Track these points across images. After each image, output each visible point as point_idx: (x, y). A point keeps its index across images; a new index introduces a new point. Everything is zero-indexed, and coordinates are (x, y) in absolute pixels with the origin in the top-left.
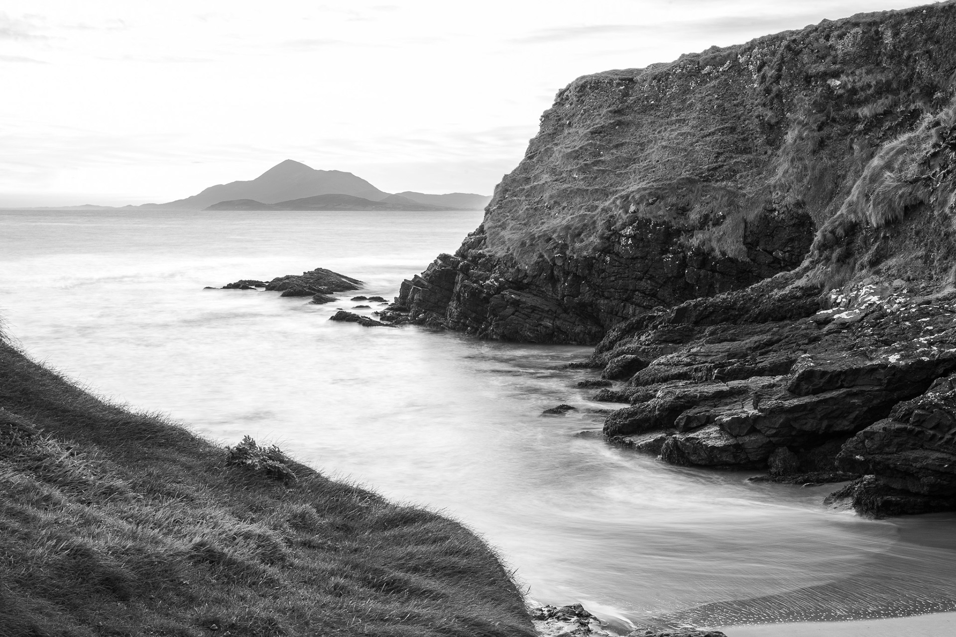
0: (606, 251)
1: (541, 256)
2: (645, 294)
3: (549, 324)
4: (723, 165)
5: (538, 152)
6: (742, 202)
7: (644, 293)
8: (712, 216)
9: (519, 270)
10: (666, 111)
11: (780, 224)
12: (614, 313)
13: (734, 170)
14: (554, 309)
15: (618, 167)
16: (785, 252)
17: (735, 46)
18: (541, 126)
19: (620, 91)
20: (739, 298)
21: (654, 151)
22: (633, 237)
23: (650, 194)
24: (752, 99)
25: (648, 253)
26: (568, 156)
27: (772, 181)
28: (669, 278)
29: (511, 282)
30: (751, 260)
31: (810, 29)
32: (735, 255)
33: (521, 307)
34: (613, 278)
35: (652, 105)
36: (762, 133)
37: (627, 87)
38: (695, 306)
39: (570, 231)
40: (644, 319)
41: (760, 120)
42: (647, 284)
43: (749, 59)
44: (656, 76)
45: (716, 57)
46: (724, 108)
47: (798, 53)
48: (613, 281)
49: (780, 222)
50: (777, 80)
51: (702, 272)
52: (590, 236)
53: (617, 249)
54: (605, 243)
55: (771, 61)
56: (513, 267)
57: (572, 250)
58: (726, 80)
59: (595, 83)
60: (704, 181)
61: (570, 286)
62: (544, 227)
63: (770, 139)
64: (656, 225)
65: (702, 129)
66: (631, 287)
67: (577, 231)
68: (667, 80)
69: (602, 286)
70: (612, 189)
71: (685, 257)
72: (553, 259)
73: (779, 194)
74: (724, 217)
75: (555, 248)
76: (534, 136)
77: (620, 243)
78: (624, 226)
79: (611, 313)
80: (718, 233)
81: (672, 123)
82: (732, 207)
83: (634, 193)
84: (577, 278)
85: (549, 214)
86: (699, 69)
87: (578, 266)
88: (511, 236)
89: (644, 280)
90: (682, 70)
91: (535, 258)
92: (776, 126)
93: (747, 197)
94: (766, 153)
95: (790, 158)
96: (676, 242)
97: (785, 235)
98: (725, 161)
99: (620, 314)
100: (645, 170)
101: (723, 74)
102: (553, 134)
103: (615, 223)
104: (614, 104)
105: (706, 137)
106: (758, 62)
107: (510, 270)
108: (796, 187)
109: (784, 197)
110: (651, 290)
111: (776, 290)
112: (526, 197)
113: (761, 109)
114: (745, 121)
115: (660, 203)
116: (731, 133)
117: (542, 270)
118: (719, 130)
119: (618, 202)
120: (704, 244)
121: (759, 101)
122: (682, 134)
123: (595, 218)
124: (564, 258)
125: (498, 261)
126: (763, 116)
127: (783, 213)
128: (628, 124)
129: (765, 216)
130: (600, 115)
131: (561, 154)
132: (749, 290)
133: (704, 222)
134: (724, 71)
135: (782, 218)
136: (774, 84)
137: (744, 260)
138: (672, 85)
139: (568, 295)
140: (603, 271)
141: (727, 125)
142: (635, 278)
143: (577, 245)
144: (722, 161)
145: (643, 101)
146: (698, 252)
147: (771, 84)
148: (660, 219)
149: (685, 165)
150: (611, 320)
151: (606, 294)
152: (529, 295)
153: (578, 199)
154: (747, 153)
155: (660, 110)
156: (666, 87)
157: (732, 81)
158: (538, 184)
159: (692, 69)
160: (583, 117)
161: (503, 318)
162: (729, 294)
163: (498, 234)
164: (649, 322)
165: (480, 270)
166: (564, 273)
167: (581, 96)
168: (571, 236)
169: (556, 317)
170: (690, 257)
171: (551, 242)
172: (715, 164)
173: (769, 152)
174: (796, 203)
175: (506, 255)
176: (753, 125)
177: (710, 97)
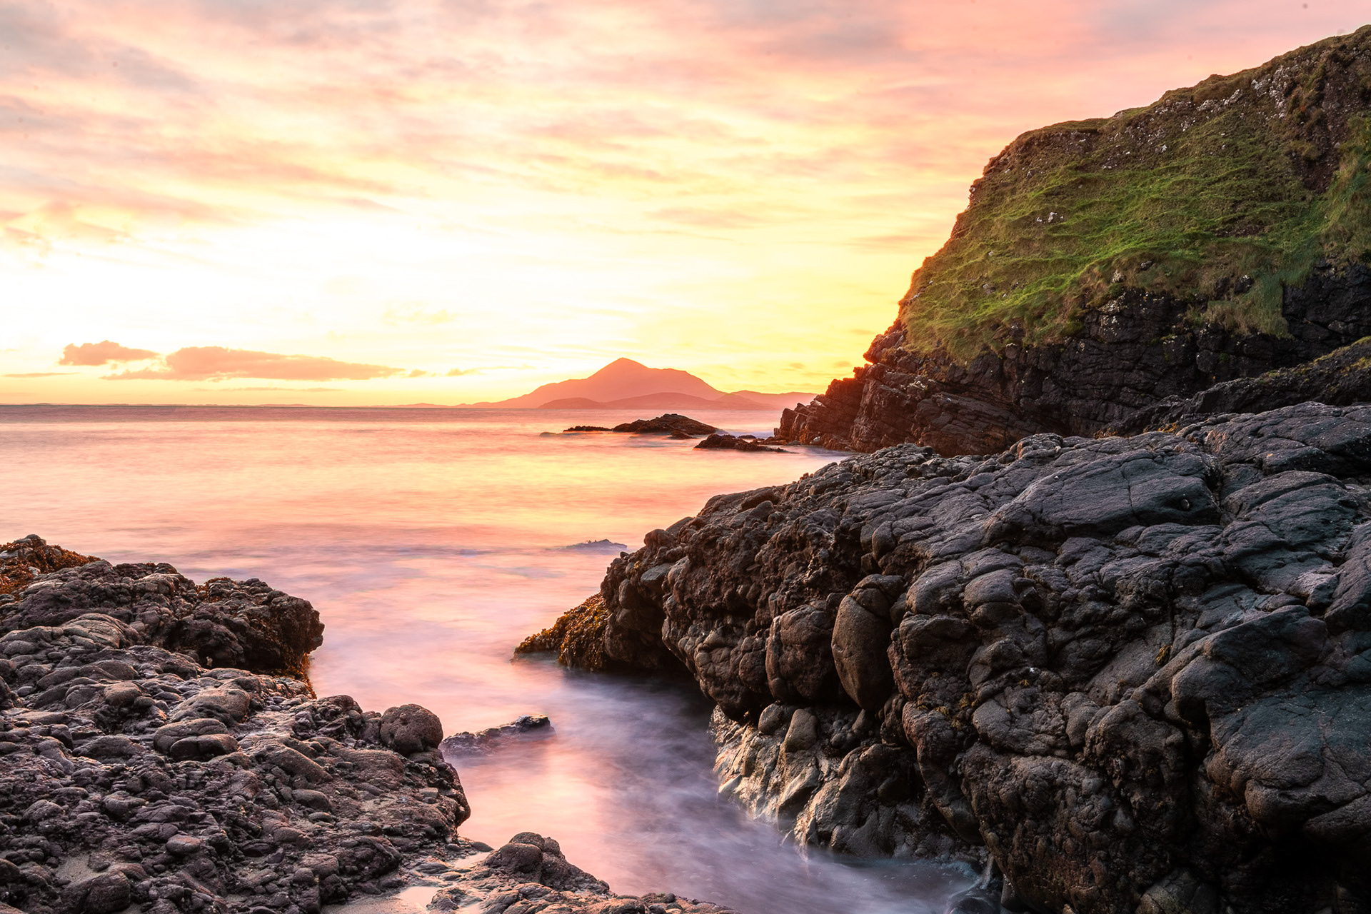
0: (1077, 335)
1: (986, 348)
2: (1138, 390)
3: (998, 434)
4: (1244, 216)
5: (970, 227)
6: (1276, 260)
7: (1135, 388)
8: (1233, 281)
9: (955, 367)
10: (1149, 161)
11: (1338, 285)
12: (1092, 417)
13: (1261, 222)
14: (1005, 415)
15: (1087, 233)
16: (1347, 323)
17: (1246, 70)
18: (971, 198)
19: (1080, 144)
20: (1301, 374)
21: (1139, 208)
22: (1119, 314)
23: (1142, 256)
24: (1276, 133)
25: (1141, 334)
26: (1016, 225)
27: (1322, 230)
28: (1171, 368)
29: (943, 383)
30: (1295, 336)
31: (1365, 31)
32: (1271, 330)
33: (961, 414)
34: (1090, 371)
35: (1127, 156)
36: (1296, 174)
37: (1088, 140)
38: (1233, 389)
39: (1027, 313)
40: (1152, 412)
41: (1292, 158)
42: (1140, 375)
43: (1270, 82)
44: (1132, 120)
45: (1217, 87)
46: (1237, 147)
47: (1346, 64)
48: (1091, 374)
49: (1339, 282)
50: (1318, 102)
51: (1222, 356)
52: (1056, 317)
53: (1095, 331)
54: (1078, 325)
55: (1307, 79)
56: (946, 364)
57: (1031, 336)
58: (1235, 114)
59: (1045, 137)
60: (1218, 236)
61: (1029, 383)
62: (990, 311)
63: (1309, 181)
64: (1152, 296)
65: (1206, 176)
66: (1116, 382)
67: (1036, 312)
68: (1147, 124)
69: (1074, 382)
70: (1082, 259)
71: (1194, 338)
72: (1003, 351)
73: (1335, 245)
74: (1251, 281)
75: (1005, 336)
76: (962, 211)
77: (1099, 324)
78: (1106, 300)
79: (1088, 417)
80: (1243, 302)
81: (1160, 174)
82: (1262, 268)
83: (1120, 256)
84: (1038, 374)
85: (994, 296)
86: (1193, 106)
87: (1039, 357)
88: (941, 326)
89: (1135, 371)
90: (1169, 109)
91: (977, 351)
92: (1318, 161)
93: (1284, 253)
94: (1304, 199)
95: (1350, 196)
96: (1181, 318)
97: (1349, 298)
98: (1246, 211)
99: (1100, 418)
100: (1129, 231)
101: (1230, 108)
102: (990, 205)
103: (1092, 297)
104: (1073, 160)
105: (1213, 183)
106: (1285, 84)
107: (942, 368)
108: (1362, 234)
109: (1343, 249)
110: (1146, 384)
111: (1362, 360)
112: (959, 279)
113: (1292, 143)
114: (1269, 160)
115: (1156, 267)
116: (1250, 176)
117: (987, 365)
118: (1233, 174)
119: (1096, 270)
120: (1223, 318)
121: (1288, 133)
122: (1179, 183)
123: (1063, 293)
124: (1019, 347)
125: (925, 358)
126: (1296, 152)
127: (1343, 270)
128: (1095, 182)
129: (1314, 275)
130: (1054, 174)
131: (1004, 225)
132: (1315, 363)
133: (1221, 291)
134: (1232, 104)
135: (1342, 277)
136: (1313, 107)
137: (1285, 337)
138: (1155, 129)
139: (1025, 396)
140: (1076, 362)
141: (1242, 167)
142: (1122, 369)
143: (1038, 330)
144: (1241, 211)
145: (1114, 154)
146: (1215, 329)
147: (1309, 107)
148: (1157, 288)
149: (1189, 219)
150: (1087, 427)
151: (1080, 392)
152: (970, 399)
153: (1034, 274)
154: (1275, 201)
155: (1140, 162)
156: (1147, 132)
157: (1245, 114)
158: (976, 262)
159: (1184, 107)
160: (1031, 180)
161: (936, 428)
162: (1282, 371)
163: (923, 326)
164: (1159, 416)
165: (900, 371)
166: (1018, 369)
167: (1025, 157)
168: (1029, 318)
169: (1008, 426)
170: (1204, 336)
171: (1000, 329)
172: (1233, 215)
173: (1310, 197)
174: (1364, 254)
175: (935, 351)
176: (1283, 164)
177: (1215, 136)
